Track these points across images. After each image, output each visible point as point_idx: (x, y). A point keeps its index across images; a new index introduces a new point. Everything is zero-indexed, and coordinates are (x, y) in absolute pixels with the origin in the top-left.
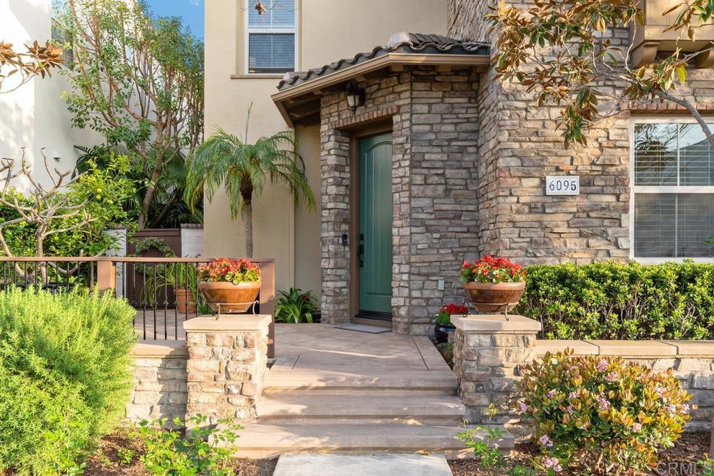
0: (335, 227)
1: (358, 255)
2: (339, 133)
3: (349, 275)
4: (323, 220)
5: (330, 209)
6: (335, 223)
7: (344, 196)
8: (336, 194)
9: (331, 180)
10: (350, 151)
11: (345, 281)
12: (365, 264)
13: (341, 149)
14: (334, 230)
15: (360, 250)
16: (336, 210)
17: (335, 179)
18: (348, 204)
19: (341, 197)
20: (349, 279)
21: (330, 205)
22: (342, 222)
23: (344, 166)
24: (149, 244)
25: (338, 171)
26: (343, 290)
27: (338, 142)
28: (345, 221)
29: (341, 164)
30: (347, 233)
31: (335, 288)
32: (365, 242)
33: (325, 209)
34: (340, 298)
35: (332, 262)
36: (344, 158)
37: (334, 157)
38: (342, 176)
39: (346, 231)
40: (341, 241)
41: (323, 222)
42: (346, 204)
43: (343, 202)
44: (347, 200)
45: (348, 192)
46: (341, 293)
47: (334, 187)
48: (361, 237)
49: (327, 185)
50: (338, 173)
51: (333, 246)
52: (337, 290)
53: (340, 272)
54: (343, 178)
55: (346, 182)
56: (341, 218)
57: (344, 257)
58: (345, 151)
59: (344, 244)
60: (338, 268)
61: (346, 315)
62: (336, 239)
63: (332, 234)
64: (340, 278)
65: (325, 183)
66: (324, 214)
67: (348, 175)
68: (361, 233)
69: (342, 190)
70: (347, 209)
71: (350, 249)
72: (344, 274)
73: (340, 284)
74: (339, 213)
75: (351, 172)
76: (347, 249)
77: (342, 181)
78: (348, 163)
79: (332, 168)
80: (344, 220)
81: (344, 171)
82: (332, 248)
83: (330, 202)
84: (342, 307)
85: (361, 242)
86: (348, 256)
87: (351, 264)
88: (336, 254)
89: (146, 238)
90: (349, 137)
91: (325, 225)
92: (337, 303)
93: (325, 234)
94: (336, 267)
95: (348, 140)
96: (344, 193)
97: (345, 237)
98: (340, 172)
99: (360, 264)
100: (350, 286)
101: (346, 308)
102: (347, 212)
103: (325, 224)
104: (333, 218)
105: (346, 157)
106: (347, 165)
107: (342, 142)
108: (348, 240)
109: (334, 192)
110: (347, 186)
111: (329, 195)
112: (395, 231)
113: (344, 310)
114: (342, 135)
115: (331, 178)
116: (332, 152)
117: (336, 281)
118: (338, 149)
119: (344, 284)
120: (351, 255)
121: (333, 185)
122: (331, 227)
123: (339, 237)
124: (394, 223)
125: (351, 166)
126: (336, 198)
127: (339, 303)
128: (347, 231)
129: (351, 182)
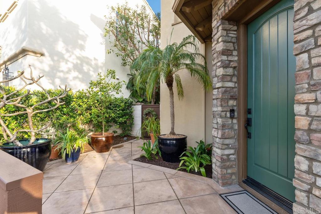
0: (223, 103)
1: (246, 128)
2: (227, 22)
3: (237, 144)
4: (214, 98)
5: (218, 88)
6: (222, 100)
7: (232, 76)
8: (223, 75)
9: (219, 64)
10: (238, 38)
11: (233, 149)
12: (252, 135)
13: (229, 36)
14: (221, 106)
15: (248, 123)
16: (224, 89)
17: (222, 62)
18: (235, 83)
19: (229, 78)
20: (237, 147)
21: (219, 85)
22: (230, 99)
23: (232, 51)
24: (148, 111)
25: (225, 55)
26: (231, 156)
27: (225, 30)
28: (232, 98)
29: (228, 48)
30: (235, 108)
31: (222, 155)
32: (253, 116)
33: (215, 89)
34: (228, 163)
35: (220, 132)
36: (232, 44)
37: (222, 43)
38: (229, 59)
39: (233, 106)
40: (228, 115)
41: (214, 99)
42: (234, 84)
43: (231, 81)
44: (235, 79)
45: (236, 73)
46: (229, 160)
47: (222, 69)
48: (249, 111)
49: (216, 69)
50: (226, 57)
51: (221, 119)
52: (225, 157)
53: (227, 141)
54: (231, 61)
55: (233, 64)
56: (228, 95)
57: (232, 128)
58: (232, 37)
59: (232, 117)
60: (226, 139)
61: (234, 177)
62: (223, 114)
63: (220, 109)
64: (227, 147)
65: (215, 68)
66: (214, 93)
67: (236, 58)
68: (249, 108)
69: (230, 71)
70: (235, 87)
71: (238, 121)
72: (232, 143)
73: (227, 152)
74: (226, 91)
75: (238, 55)
76: (235, 121)
77: (229, 64)
78: (236, 48)
79: (219, 53)
80: (232, 96)
81: (231, 55)
82: (220, 121)
83: (218, 82)
84: (229, 171)
85: (249, 116)
86: (236, 127)
87: (239, 136)
88: (223, 126)
89: (147, 109)
90: (237, 26)
91: (215, 102)
92: (224, 168)
93: (215, 109)
94: (223, 137)
95: (235, 28)
96: (232, 74)
97: (232, 111)
98: (228, 55)
99: (248, 135)
100: (237, 153)
101: (234, 171)
102: (235, 90)
103: (215, 100)
104: (221, 95)
105: (234, 43)
106: (235, 50)
107: (230, 30)
108: (236, 114)
109: (221, 74)
110: (234, 68)
111: (218, 77)
112: (299, 109)
113: (232, 174)
114: (230, 24)
115: (219, 62)
116: (220, 40)
117: (224, 149)
118: (225, 36)
119: (232, 151)
120: (239, 127)
121: (221, 67)
122: (219, 103)
123: (226, 111)
124: (298, 97)
125: (238, 50)
126: (223, 78)
127: (227, 168)
128: (235, 106)
129: (239, 64)
